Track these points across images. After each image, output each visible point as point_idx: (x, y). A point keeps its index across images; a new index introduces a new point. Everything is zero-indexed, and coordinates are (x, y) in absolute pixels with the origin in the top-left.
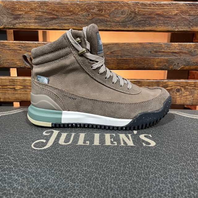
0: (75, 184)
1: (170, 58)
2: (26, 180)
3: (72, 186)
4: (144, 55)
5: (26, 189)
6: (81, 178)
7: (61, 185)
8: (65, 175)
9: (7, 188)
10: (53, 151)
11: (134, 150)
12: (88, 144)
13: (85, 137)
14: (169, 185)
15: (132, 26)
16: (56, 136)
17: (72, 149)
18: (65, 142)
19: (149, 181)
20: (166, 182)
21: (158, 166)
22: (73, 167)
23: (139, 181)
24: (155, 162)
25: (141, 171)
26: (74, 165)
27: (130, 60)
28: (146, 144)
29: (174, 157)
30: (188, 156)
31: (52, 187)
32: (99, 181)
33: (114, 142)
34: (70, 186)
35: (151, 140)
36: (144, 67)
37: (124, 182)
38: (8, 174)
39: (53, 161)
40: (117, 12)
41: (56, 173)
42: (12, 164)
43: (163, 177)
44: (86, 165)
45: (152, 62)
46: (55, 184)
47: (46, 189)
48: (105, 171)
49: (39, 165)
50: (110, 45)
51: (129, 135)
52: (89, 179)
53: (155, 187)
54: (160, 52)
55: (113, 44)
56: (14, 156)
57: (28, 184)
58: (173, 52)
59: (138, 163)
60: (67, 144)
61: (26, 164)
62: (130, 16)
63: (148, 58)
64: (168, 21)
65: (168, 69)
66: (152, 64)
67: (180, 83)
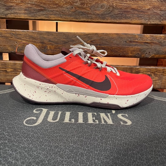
0: (63, 159)
1: (142, 47)
2: (20, 155)
3: (60, 161)
4: (120, 44)
5: (19, 163)
6: (68, 153)
7: (51, 160)
8: (54, 151)
9: (2, 162)
10: (43, 128)
11: (114, 128)
12: (73, 122)
13: (70, 115)
14: (145, 161)
15: (110, 19)
16: (45, 114)
17: (59, 126)
18: (53, 119)
19: (128, 158)
20: (143, 158)
21: (135, 143)
22: (60, 143)
23: (119, 157)
24: (132, 139)
25: (121, 147)
26: (62, 141)
27: (108, 48)
28: (124, 123)
29: (148, 135)
30: (160, 135)
31: (43, 162)
32: (84, 156)
33: (96, 121)
34: (59, 161)
35: (127, 120)
36: (120, 55)
37: (106, 158)
38: (3, 149)
39: (43, 137)
40: (98, 6)
41: (46, 148)
42: (7, 139)
43: (140, 154)
44: (72, 141)
46: (46, 159)
47: (37, 163)
48: (89, 147)
49: (30, 140)
50: (90, 34)
51: (109, 114)
52: (76, 155)
53: (133, 163)
54: (134, 42)
55: (93, 34)
56: (8, 132)
57: (21, 158)
58: (145, 42)
59: (117, 140)
60: (55, 121)
61: (19, 139)
62: (109, 9)
63: (123, 47)
64: (142, 15)
65: (140, 57)
66: (127, 53)
67: (150, 69)
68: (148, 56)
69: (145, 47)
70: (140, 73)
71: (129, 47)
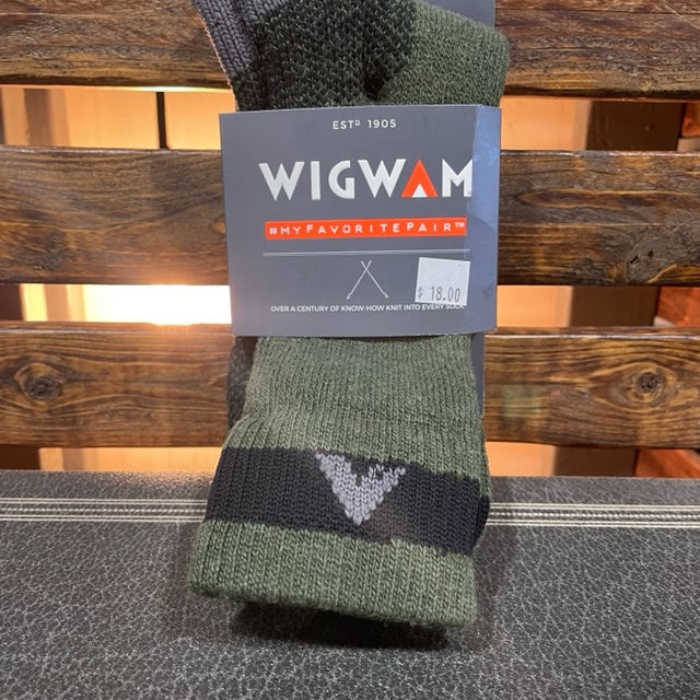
1: (612, 225)
45: (524, 248)
54: (563, 197)
58: (625, 197)
64: (607, 40)
65: (602, 281)
66: (526, 258)
67: (657, 347)
68: (645, 276)
69: (626, 224)
70: (598, 367)
71: (537, 226)
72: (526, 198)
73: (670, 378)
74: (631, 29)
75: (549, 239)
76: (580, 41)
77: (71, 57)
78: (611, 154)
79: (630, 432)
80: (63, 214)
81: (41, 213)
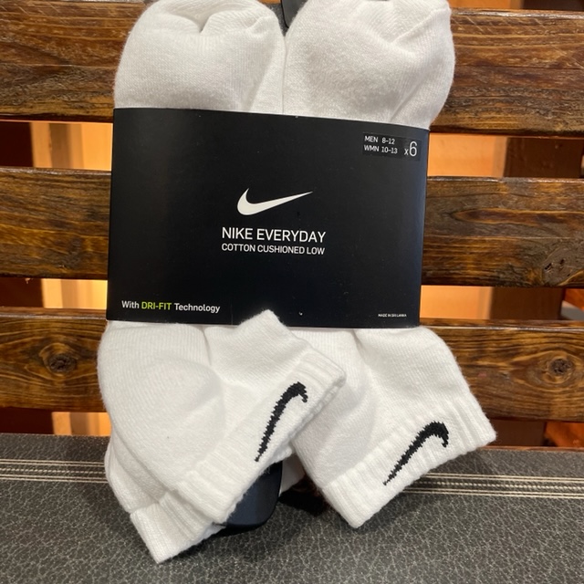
1: (530, 238)
45: (457, 255)
54: (490, 215)
58: (541, 216)
63: (441, 239)
64: (527, 90)
65: (521, 284)
66: (459, 264)
67: (567, 339)
68: (558, 280)
69: (540, 238)
70: (518, 354)
71: (467, 238)
72: (460, 215)
73: (578, 364)
74: (547, 81)
75: (478, 248)
76: (504, 91)
77: (94, 100)
78: (530, 181)
79: (544, 408)
80: (83, 224)
81: (64, 223)
